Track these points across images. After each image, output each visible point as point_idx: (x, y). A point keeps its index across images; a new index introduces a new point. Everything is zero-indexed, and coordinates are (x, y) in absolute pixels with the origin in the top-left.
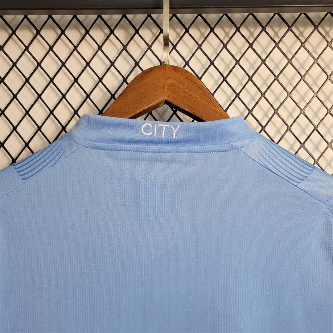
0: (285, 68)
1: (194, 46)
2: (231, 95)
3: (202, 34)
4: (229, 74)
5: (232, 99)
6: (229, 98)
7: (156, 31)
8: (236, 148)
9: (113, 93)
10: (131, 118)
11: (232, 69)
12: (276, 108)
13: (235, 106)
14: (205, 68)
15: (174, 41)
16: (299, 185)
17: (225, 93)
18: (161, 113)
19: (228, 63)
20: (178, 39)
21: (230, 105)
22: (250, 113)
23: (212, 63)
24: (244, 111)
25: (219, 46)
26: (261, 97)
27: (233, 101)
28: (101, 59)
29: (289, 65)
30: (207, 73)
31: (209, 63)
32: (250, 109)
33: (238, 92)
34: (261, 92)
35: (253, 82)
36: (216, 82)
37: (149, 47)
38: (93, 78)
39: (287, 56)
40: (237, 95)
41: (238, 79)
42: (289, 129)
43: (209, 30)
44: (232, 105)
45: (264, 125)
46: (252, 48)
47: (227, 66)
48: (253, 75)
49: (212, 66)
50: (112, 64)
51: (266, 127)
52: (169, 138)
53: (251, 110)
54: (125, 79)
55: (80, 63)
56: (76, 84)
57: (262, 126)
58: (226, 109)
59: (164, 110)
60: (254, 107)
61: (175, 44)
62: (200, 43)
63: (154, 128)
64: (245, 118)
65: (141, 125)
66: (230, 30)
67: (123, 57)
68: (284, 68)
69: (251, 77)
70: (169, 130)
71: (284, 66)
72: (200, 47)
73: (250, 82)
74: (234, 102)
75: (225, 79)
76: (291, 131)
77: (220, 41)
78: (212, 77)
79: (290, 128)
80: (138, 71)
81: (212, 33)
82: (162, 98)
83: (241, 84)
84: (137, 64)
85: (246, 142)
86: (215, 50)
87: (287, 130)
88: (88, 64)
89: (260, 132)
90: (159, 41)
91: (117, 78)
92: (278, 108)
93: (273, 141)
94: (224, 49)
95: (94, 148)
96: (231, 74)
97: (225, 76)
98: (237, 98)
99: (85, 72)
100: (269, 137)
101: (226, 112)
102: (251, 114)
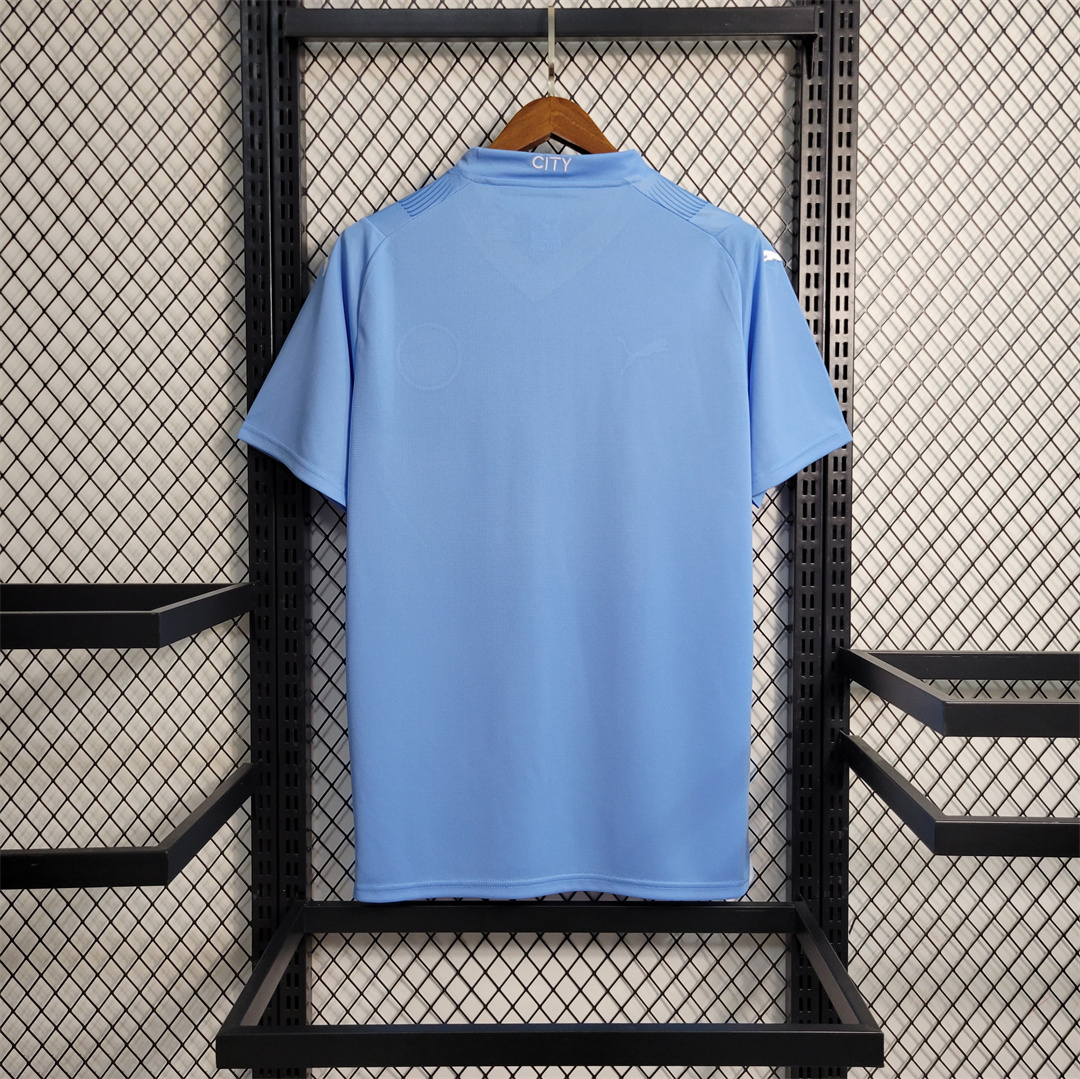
1: (581, 77)
7: (538, 59)
8: (628, 183)
10: (520, 150)
16: (690, 220)
20: (563, 69)
37: (529, 79)
52: (561, 171)
63: (545, 161)
65: (532, 158)
70: (560, 163)
72: (587, 78)
80: (517, 108)
82: (549, 132)
85: (637, 177)
90: (541, 71)
95: (483, 183)
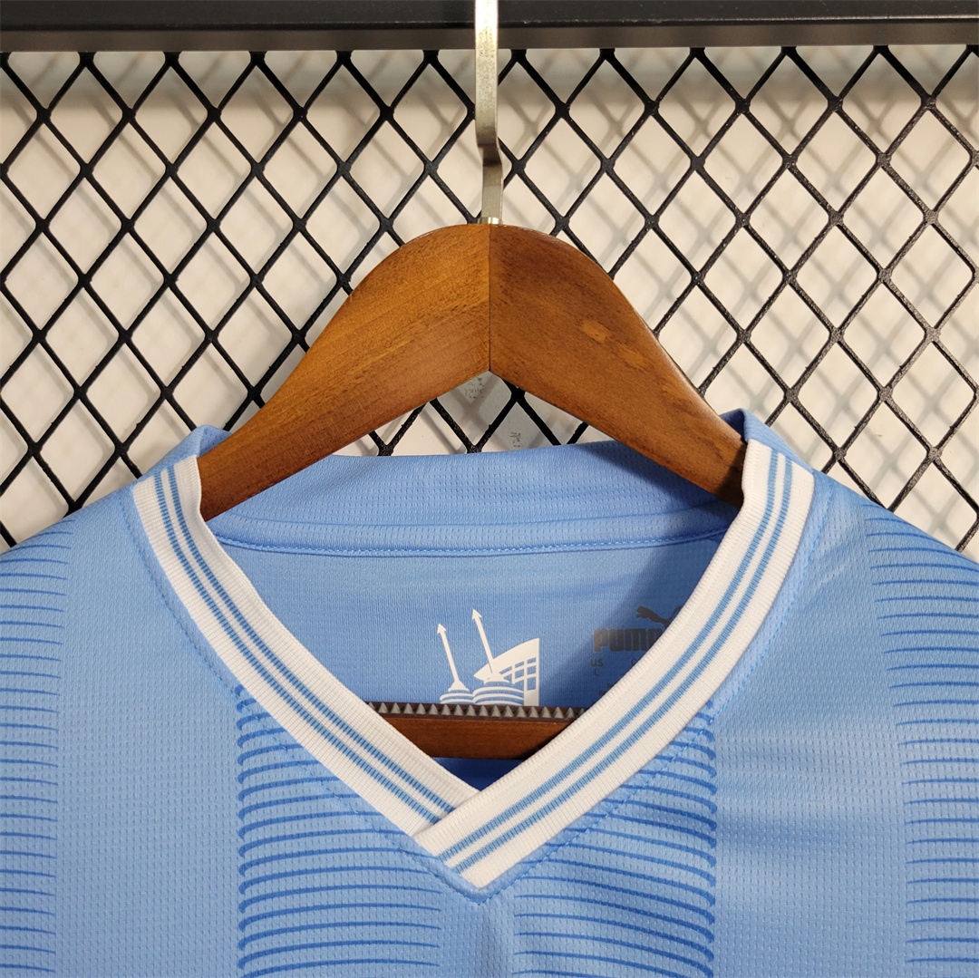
0: (912, 239)
1: (588, 165)
2: (720, 335)
3: (615, 125)
4: (714, 262)
5: (723, 352)
6: (710, 347)
7: (455, 114)
9: (299, 325)
11: (722, 244)
12: (883, 382)
13: (733, 372)
14: (624, 241)
15: (518, 146)
17: (696, 327)
18: (468, 398)
19: (705, 221)
20: (532, 140)
21: (717, 370)
22: (791, 398)
23: (652, 222)
24: (765, 393)
25: (674, 164)
26: (828, 342)
27: (729, 354)
28: (261, 209)
29: (929, 229)
30: (632, 258)
31: (641, 222)
32: (790, 383)
33: (744, 325)
34: (829, 327)
35: (799, 291)
36: (665, 290)
37: (430, 169)
38: (230, 274)
39: (919, 199)
40: (743, 337)
41: (743, 280)
42: (932, 459)
43: (640, 109)
44: (723, 372)
45: (839, 444)
46: (792, 172)
47: (705, 235)
48: (798, 266)
49: (651, 233)
50: (299, 225)
51: (850, 451)
53: (793, 388)
54: (341, 278)
55: (188, 221)
56: (168, 292)
57: (832, 446)
58: (702, 386)
59: (480, 388)
60: (802, 380)
61: (519, 156)
62: (608, 154)
64: (771, 420)
66: (714, 111)
67: (337, 200)
68: (908, 242)
69: (792, 270)
71: (911, 235)
72: (607, 166)
73: (788, 288)
74: (732, 361)
75: (697, 279)
76: (940, 467)
77: (678, 148)
78: (650, 270)
79: (938, 453)
81: (651, 119)
83: (755, 296)
84: (386, 225)
86: (660, 179)
87: (926, 462)
88: (213, 225)
89: (826, 470)
90: (464, 149)
91: (314, 274)
92: (892, 381)
93: (875, 500)
94: (695, 175)
96: (719, 261)
97: (698, 268)
98: (743, 347)
99: (202, 250)
100: (861, 485)
101: (702, 397)
102: (792, 403)
